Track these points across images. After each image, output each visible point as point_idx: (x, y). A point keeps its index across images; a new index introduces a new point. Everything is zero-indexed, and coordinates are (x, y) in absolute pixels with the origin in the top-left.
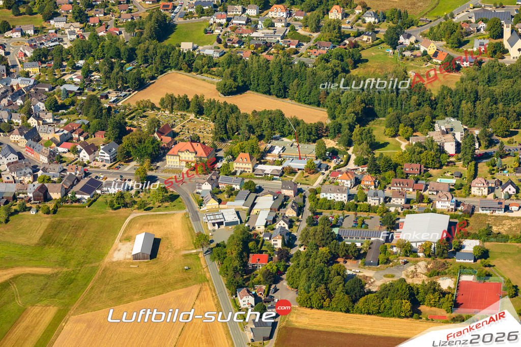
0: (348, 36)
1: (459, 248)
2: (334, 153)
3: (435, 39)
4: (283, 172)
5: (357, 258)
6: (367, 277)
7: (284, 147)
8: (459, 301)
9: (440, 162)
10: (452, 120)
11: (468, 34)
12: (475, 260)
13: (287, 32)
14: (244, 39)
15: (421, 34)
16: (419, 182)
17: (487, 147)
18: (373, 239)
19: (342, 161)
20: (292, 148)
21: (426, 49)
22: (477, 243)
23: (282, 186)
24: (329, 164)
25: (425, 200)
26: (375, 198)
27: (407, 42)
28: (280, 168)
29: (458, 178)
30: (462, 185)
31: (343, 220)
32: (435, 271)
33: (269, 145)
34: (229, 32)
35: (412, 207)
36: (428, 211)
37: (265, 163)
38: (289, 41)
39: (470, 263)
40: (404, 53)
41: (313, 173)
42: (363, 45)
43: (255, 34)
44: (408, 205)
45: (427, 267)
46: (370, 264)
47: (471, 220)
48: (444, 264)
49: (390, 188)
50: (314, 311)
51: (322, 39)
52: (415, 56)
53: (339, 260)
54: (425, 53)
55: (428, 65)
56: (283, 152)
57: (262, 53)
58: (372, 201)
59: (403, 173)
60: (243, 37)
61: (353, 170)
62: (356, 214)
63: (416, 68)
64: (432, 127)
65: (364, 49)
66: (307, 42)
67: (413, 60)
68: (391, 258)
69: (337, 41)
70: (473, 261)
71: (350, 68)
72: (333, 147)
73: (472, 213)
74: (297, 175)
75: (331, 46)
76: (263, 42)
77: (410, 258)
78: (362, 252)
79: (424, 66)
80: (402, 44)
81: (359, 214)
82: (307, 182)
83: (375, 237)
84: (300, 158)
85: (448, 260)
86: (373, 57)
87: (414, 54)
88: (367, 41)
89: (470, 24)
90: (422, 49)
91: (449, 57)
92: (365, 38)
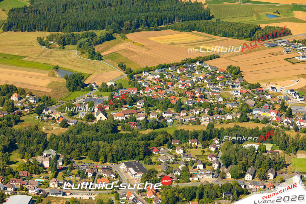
0: (18, 109)
9: (39, 171)
10: (52, 151)
15: (56, 109)
16: (25, 180)
17: (66, 164)
21: (55, 116)
25: (25, 189)
27: (47, 113)
29: (46, 179)
30: (46, 183)
36: (23, 194)
40: (43, 118)
44: (15, 192)
49: (9, 183)
51: (4, 110)
52: (49, 120)
54: (54, 118)
55: (54, 124)
59: (18, 176)
63: (47, 125)
65: (24, 116)
67: (47, 121)
69: (11, 111)
73: (46, 196)
75: (7, 114)
79: (52, 125)
80: (44, 113)
87: (48, 118)
88: (27, 112)
89: (81, 105)
90: (53, 116)
91: (63, 120)
92: (26, 110)
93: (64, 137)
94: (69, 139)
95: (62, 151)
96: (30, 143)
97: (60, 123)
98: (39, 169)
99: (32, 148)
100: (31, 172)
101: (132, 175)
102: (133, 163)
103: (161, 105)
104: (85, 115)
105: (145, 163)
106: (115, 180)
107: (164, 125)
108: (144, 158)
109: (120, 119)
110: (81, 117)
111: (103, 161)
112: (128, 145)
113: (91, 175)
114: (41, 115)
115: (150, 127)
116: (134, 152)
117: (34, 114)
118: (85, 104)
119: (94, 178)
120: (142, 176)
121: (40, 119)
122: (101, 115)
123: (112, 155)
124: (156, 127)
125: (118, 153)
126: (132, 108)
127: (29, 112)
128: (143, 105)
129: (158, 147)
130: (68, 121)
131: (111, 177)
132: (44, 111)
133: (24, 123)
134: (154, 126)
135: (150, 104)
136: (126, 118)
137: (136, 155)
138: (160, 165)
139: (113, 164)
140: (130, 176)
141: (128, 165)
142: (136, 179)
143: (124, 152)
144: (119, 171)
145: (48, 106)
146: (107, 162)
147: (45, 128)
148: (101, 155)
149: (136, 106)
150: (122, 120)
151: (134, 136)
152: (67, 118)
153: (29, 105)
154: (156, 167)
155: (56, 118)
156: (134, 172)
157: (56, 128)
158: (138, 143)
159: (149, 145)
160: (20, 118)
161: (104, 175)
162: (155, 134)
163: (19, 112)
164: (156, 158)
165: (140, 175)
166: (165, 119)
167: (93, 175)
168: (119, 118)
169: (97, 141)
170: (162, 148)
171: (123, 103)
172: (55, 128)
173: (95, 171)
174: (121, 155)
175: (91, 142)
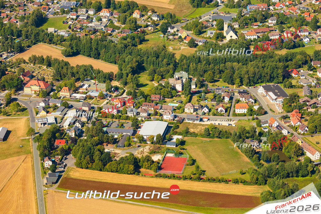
0: (141, 27)
1: (170, 139)
2: (117, 89)
3: (188, 30)
4: (86, 98)
5: (114, 143)
6: (116, 153)
7: (90, 85)
8: (162, 167)
9: (171, 95)
10: (184, 73)
11: (206, 27)
12: (177, 146)
13: (108, 24)
14: (84, 27)
15: (181, 27)
16: (158, 105)
17: (200, 88)
18: (124, 134)
19: (120, 93)
20: (94, 85)
21: (181, 35)
22: (180, 137)
23: (83, 105)
24: (112, 94)
25: (159, 114)
26: (131, 112)
27: (172, 31)
28: (84, 96)
29: (180, 104)
30: (181, 107)
31: (112, 124)
32: (153, 151)
33: (82, 84)
34: (76, 23)
35: (150, 118)
36: (158, 120)
37: (77, 93)
38: (108, 29)
39: (173, 147)
40: (169, 37)
41: (103, 99)
42: (148, 32)
43: (90, 25)
44: (149, 117)
45: (150, 149)
46: (120, 147)
47: (181, 126)
48: (159, 147)
49: (142, 108)
50: (83, 170)
51: (126, 28)
52: (175, 39)
53: (104, 144)
54: (180, 37)
55: (181, 44)
56: (89, 87)
57: (92, 35)
58: (130, 114)
59: (150, 100)
60: (83, 26)
61: (125, 98)
62: (119, 121)
63: (174, 45)
64: (173, 76)
65: (148, 34)
66: (118, 30)
67: (173, 41)
68: (132, 144)
69: (134, 30)
70: (175, 146)
71: (138, 44)
72: (116, 86)
73: (182, 122)
74: (94, 100)
75: (130, 32)
76: (93, 29)
77: (143, 144)
78: (118, 140)
79: (178, 44)
80: (169, 32)
81: (121, 121)
82: (98, 103)
83: (125, 133)
84: (97, 91)
85: (162, 146)
86: (152, 39)
87: (174, 37)
88: (151, 30)
89: (208, 22)
90: (179, 35)
91: (191, 40)
92: (150, 28)
93: (196, 57)
94: (200, 60)
95: (193, 73)
96: (159, 64)
97: (187, 42)
98: (171, 93)
99: (162, 69)
100: (164, 95)
101: (273, 100)
102: (272, 86)
103: (295, 22)
104: (214, 34)
105: (285, 86)
106: (254, 105)
107: (301, 45)
108: (283, 81)
109: (252, 38)
110: (209, 36)
111: (238, 84)
112: (265, 66)
113: (228, 100)
114: (166, 33)
115: (286, 47)
116: (272, 75)
117: (158, 33)
118: (212, 21)
119: (232, 103)
120: (283, 101)
121: (166, 38)
122: (232, 33)
123: (249, 78)
124: (292, 47)
125: (255, 75)
126: (263, 26)
127: (153, 30)
128: (275, 22)
129: (296, 68)
130: (195, 40)
131: (249, 101)
132: (169, 29)
133: (148, 42)
134: (290, 46)
135: (282, 21)
136: (258, 37)
137: (274, 78)
138: (301, 89)
139: (250, 87)
140: (270, 101)
141: (267, 89)
142: (277, 104)
143: (261, 75)
144: (257, 95)
145: (173, 24)
146: (243, 85)
147: (172, 48)
148: (236, 78)
149: (268, 24)
150: (254, 39)
151: (270, 56)
152: (195, 37)
153: (152, 23)
154: (297, 91)
155: (183, 37)
156: (274, 97)
157: (184, 48)
158: (276, 65)
159: (288, 67)
160: (144, 37)
161: (241, 99)
162: (293, 55)
163: (142, 30)
164: (296, 81)
165: (281, 99)
166: (301, 37)
167: (230, 100)
168: (251, 36)
169: (230, 62)
170: (301, 70)
171: (253, 21)
172: (182, 47)
173: (232, 95)
174: (258, 78)
175: (225, 63)
